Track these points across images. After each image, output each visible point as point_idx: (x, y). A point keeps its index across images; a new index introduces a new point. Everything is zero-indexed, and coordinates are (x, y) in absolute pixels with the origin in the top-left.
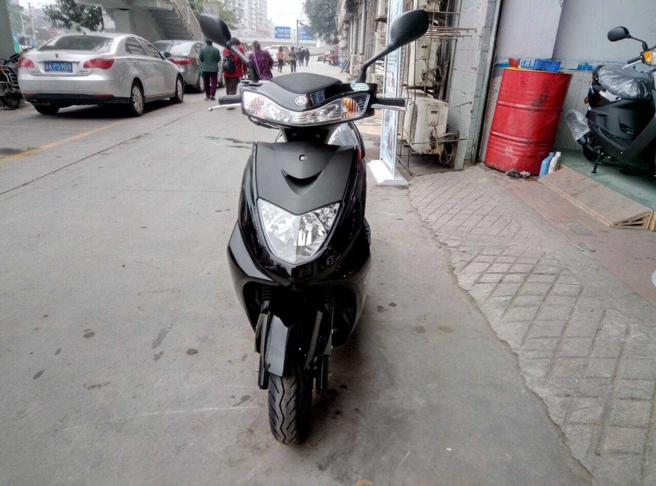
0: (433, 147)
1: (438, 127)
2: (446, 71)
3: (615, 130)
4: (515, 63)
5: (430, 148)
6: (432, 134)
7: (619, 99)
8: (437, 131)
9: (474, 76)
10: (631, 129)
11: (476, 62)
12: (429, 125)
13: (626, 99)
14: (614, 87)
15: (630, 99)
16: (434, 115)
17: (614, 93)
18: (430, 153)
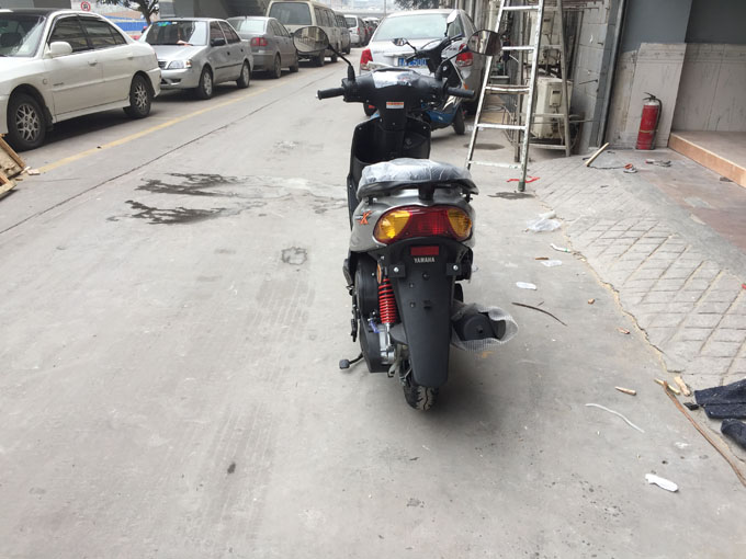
0: (555, 131)
1: (561, 109)
2: (570, 47)
5: (551, 132)
9: (600, 51)
11: (603, 38)
12: (551, 105)
16: (555, 95)
18: (552, 136)
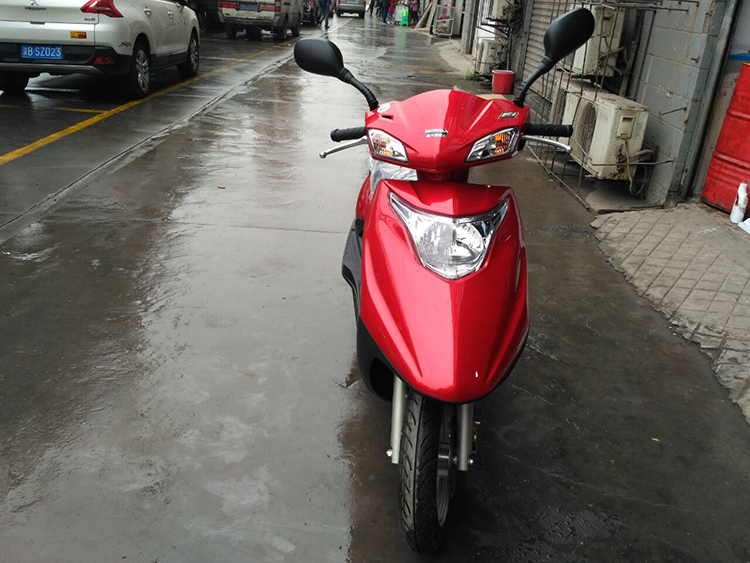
0: (622, 171)
1: (631, 142)
5: (616, 171)
6: (620, 150)
8: (630, 147)
9: (695, 71)
11: (699, 53)
12: (619, 137)
16: (626, 123)
18: (616, 178)
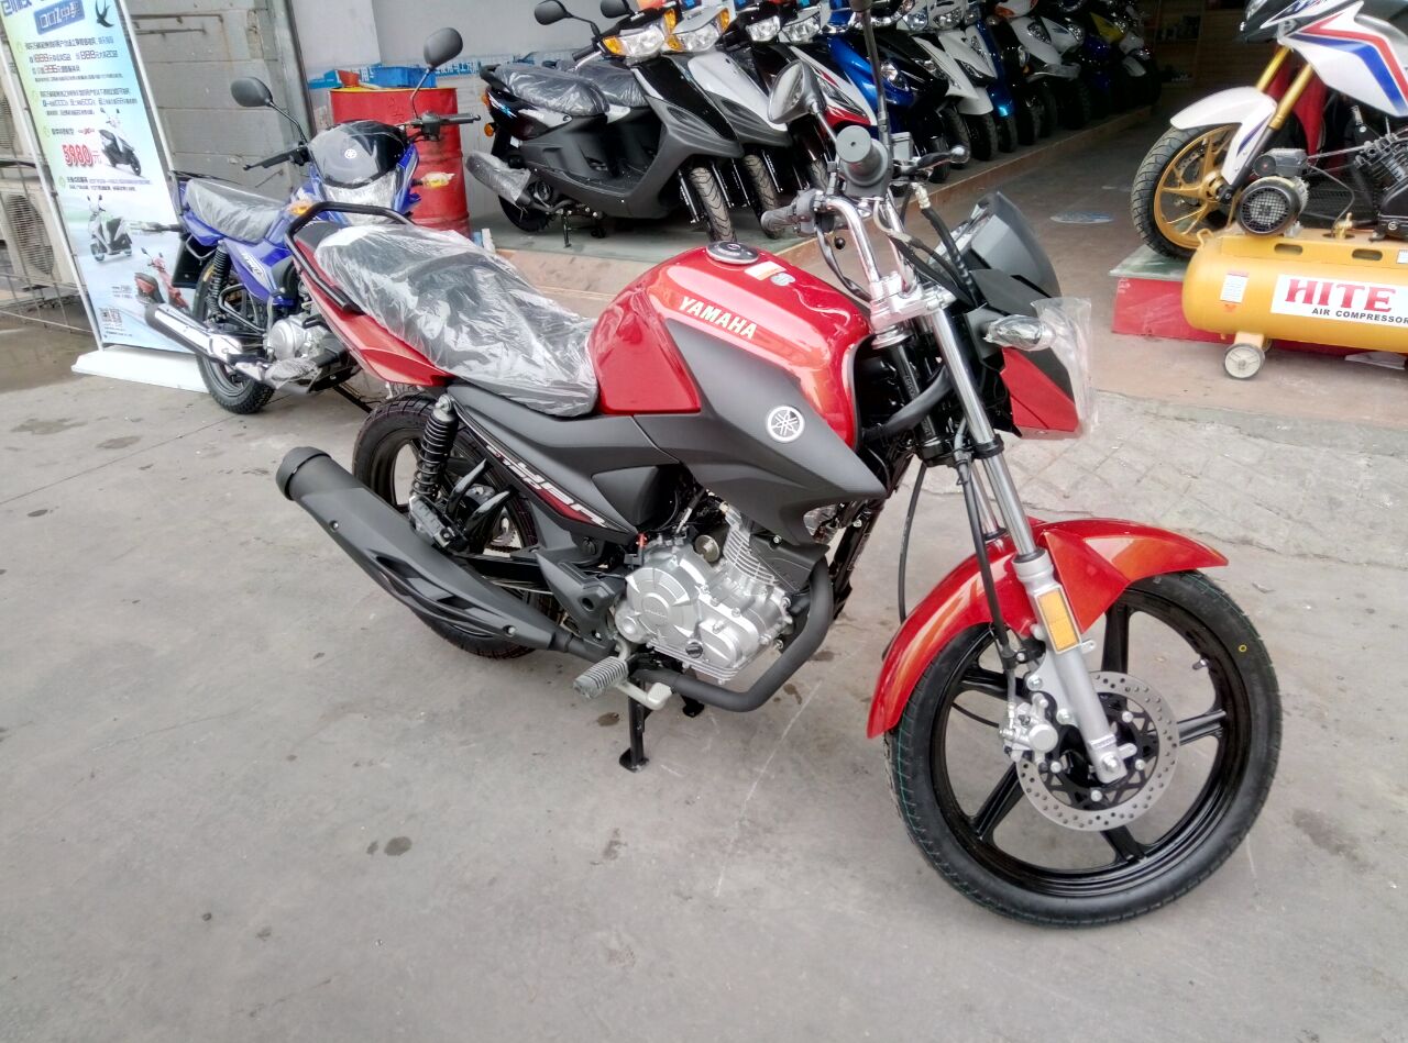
3: (581, 169)
4: (351, 79)
7: (569, 119)
10: (599, 163)
13: (580, 116)
14: (553, 102)
15: (586, 116)
17: (555, 110)
